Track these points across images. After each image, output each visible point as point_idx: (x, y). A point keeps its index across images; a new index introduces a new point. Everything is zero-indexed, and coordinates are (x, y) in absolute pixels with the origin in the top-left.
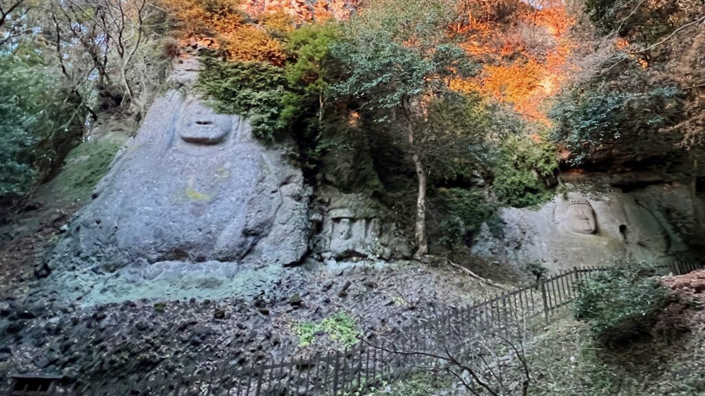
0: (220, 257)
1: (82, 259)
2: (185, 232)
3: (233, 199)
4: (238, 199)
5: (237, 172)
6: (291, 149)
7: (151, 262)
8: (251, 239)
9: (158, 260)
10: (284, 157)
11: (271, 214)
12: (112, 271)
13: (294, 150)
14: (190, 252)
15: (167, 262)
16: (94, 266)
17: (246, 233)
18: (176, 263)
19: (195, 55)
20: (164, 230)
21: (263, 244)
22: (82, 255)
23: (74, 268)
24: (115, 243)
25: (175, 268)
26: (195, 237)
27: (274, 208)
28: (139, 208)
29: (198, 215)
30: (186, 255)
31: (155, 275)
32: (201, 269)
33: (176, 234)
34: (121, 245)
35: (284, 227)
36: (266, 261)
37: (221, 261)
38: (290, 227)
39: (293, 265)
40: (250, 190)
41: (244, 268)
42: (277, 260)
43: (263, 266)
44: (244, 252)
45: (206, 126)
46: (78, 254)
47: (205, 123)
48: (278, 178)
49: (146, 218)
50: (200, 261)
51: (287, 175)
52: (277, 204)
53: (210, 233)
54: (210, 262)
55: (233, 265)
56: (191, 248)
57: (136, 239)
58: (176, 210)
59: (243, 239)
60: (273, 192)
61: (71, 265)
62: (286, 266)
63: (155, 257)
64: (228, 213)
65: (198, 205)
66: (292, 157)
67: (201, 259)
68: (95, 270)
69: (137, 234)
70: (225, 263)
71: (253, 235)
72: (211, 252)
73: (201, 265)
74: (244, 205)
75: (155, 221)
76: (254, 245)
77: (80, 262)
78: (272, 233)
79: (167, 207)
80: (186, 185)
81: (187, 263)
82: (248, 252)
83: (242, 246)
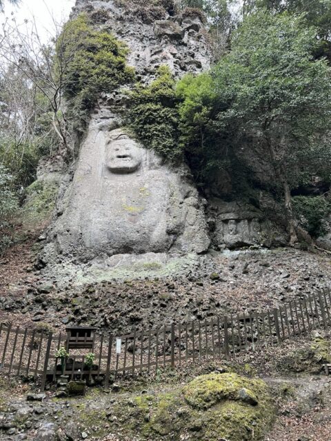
0: (154, 249)
1: (64, 255)
2: (128, 234)
3: (155, 209)
4: (158, 210)
5: (154, 191)
6: (186, 171)
7: (110, 255)
8: (172, 237)
9: (114, 254)
10: (182, 177)
11: (182, 219)
12: (85, 263)
13: (188, 172)
14: (134, 247)
16: (73, 259)
17: (169, 233)
18: (126, 255)
19: (105, 105)
20: (114, 233)
21: (181, 239)
22: (64, 253)
23: (60, 262)
24: (82, 244)
25: (127, 258)
26: (135, 237)
27: (183, 215)
28: (94, 220)
29: (135, 222)
30: (132, 250)
31: (115, 264)
32: (144, 258)
33: (123, 236)
34: (88, 245)
36: (184, 251)
37: (156, 252)
38: (196, 227)
39: (203, 253)
40: (166, 203)
41: (171, 256)
42: (193, 250)
43: (183, 255)
44: (169, 246)
45: (124, 159)
46: (61, 253)
47: (124, 157)
48: (182, 193)
49: (100, 226)
50: (141, 253)
51: (187, 191)
52: (185, 212)
55: (164, 255)
56: (134, 244)
57: (96, 240)
58: (119, 219)
59: (167, 237)
60: (181, 203)
61: (58, 260)
62: (199, 254)
63: (111, 252)
64: (154, 219)
65: (133, 215)
66: (188, 177)
67: (142, 252)
68: (74, 262)
69: (97, 237)
70: (159, 254)
71: (173, 234)
72: (148, 246)
74: (164, 213)
75: (106, 227)
76: (174, 240)
77: (64, 257)
78: (185, 232)
79: (112, 217)
80: (121, 202)
81: (133, 255)
82: (172, 245)
83: (167, 241)
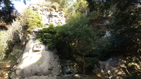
2: (37, 70)
6: (56, 51)
7: (31, 76)
8: (50, 71)
9: (32, 76)
10: (55, 53)
11: (53, 66)
12: (23, 78)
14: (38, 74)
15: (34, 76)
16: (20, 77)
17: (49, 69)
19: (35, 33)
20: (33, 70)
21: (52, 71)
22: (17, 75)
24: (23, 73)
25: (36, 77)
26: (39, 71)
30: (38, 75)
32: (41, 77)
33: (35, 70)
35: (56, 68)
37: (45, 75)
39: (59, 75)
41: (49, 77)
43: (53, 76)
44: (49, 73)
45: (38, 48)
48: (54, 58)
51: (56, 57)
52: (54, 63)
53: (42, 70)
54: (42, 76)
55: (47, 76)
60: (53, 61)
61: (15, 77)
62: (57, 76)
64: (45, 66)
65: (39, 64)
67: (41, 75)
71: (50, 70)
73: (41, 76)
75: (30, 68)
77: (17, 77)
78: (54, 69)
81: (38, 76)
82: (50, 73)
83: (48, 72)
